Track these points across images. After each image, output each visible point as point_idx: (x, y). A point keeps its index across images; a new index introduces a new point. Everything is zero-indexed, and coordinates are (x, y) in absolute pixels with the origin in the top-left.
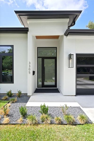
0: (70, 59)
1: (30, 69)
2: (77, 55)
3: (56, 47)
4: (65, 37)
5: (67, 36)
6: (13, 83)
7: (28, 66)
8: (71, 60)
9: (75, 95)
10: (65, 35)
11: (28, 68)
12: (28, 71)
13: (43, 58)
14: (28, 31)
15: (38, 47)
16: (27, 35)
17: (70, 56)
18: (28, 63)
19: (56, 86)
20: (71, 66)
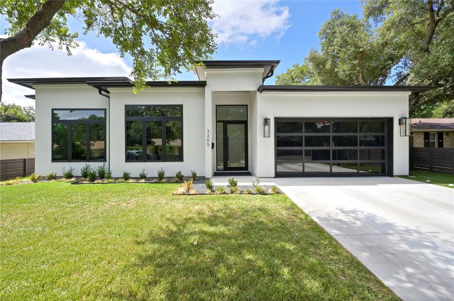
0: (265, 125)
1: (208, 140)
2: (276, 119)
3: (247, 105)
4: (258, 94)
5: (261, 92)
6: (183, 161)
7: (206, 135)
8: (267, 127)
9: (274, 176)
10: (258, 91)
11: (206, 138)
12: (206, 142)
13: (226, 123)
14: (206, 85)
15: (216, 105)
16: (204, 89)
17: (266, 121)
18: (206, 131)
19: (246, 168)
20: (267, 135)
